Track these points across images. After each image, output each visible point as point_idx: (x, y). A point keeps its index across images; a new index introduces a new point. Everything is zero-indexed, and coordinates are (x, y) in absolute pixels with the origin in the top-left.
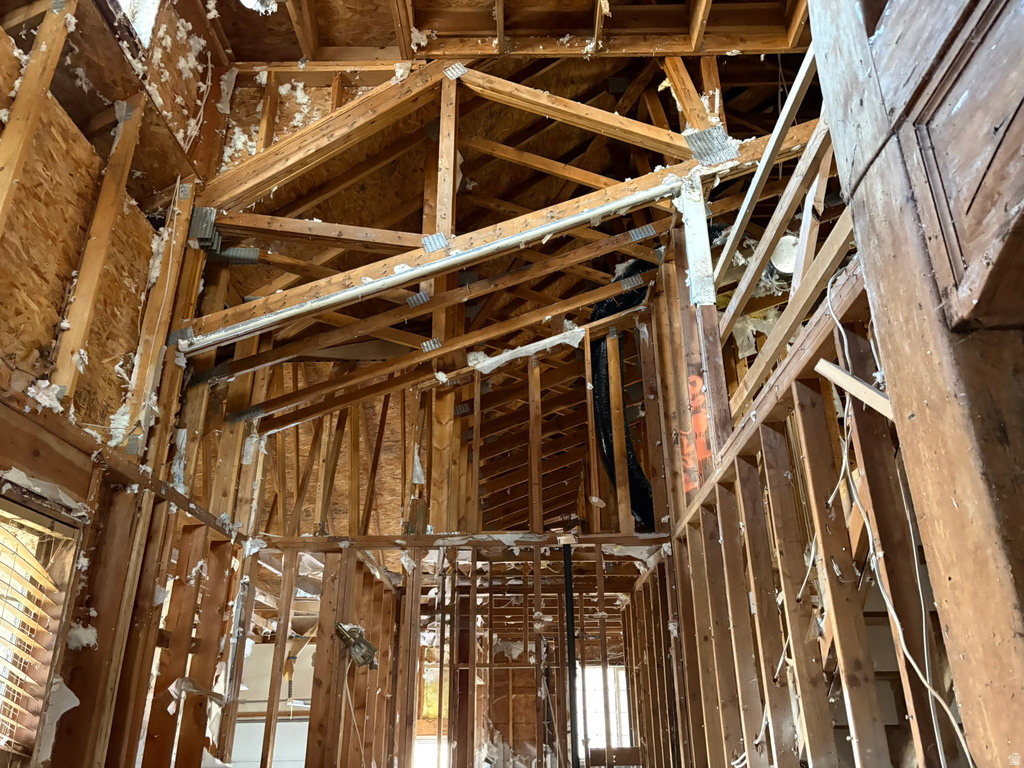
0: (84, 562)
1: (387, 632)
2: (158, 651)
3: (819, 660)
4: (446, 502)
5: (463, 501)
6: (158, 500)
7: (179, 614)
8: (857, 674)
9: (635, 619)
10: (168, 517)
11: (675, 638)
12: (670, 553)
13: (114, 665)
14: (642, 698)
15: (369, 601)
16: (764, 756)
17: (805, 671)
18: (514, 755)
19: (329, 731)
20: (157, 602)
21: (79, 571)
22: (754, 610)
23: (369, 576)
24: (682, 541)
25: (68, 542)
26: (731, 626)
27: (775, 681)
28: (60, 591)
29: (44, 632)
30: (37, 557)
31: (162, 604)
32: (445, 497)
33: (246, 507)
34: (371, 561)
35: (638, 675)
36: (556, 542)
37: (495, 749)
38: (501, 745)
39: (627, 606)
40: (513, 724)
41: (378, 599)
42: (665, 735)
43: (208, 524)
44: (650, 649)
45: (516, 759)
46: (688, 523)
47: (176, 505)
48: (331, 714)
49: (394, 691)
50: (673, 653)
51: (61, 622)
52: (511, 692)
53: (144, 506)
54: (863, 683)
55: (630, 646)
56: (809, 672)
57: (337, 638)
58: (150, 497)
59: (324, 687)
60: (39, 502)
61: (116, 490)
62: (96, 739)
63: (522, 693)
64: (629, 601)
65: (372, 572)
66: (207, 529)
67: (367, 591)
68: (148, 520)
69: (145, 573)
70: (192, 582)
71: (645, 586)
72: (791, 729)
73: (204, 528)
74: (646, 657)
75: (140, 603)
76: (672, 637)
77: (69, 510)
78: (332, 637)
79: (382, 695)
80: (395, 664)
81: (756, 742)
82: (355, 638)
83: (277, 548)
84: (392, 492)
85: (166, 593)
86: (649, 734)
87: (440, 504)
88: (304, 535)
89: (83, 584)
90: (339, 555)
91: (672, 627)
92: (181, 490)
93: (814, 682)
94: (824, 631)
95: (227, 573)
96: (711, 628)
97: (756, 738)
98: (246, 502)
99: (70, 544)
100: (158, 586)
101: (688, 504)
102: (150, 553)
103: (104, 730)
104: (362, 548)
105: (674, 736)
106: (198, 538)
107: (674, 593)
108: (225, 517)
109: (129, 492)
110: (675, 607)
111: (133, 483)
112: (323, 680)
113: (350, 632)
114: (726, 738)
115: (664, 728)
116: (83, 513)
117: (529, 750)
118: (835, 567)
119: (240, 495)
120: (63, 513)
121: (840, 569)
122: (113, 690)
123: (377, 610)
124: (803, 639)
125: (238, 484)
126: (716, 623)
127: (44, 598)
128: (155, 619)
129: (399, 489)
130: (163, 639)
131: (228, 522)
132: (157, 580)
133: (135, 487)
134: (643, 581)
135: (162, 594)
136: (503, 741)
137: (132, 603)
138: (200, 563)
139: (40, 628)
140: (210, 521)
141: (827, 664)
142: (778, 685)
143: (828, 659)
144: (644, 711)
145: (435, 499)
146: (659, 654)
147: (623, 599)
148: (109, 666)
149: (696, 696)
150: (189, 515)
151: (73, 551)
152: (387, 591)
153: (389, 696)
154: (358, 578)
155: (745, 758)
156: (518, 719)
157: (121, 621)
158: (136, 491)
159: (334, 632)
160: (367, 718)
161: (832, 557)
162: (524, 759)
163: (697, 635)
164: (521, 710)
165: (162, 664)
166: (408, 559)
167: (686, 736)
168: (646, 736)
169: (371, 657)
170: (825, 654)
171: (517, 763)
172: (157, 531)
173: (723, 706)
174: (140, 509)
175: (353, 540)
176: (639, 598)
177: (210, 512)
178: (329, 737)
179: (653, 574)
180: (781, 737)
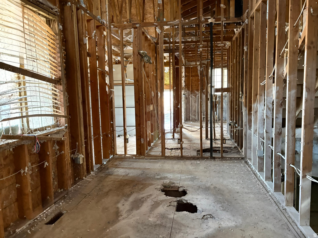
0: (61, 27)
1: (153, 56)
2: (88, 58)
3: (297, 46)
4: (169, 10)
5: (175, 12)
6: (78, 9)
7: (92, 48)
8: (311, 45)
9: (232, 50)
10: (82, 15)
11: (246, 51)
12: (247, 23)
13: (77, 59)
14: (232, 74)
15: (147, 45)
16: (272, 80)
17: (292, 50)
18: (191, 94)
19: (140, 82)
20: (85, 43)
21: (60, 30)
22: (277, 34)
23: (146, 37)
24: (252, 18)
25: (54, 20)
26: (267, 42)
27: (280, 56)
28: (57, 35)
29: (56, 48)
30: (47, 23)
31: (86, 43)
32: (169, 8)
33: (105, 14)
34: (146, 32)
35: (231, 67)
36: (208, 21)
37: (186, 92)
38: (187, 91)
39: (229, 47)
40: (191, 86)
41: (149, 45)
42: (239, 83)
43: (94, 18)
44: (236, 58)
45: (192, 95)
46: (256, 10)
47: (83, 11)
48: (140, 76)
49: (156, 73)
50: (244, 57)
51: (59, 45)
52: (190, 77)
53: (74, 10)
54: (312, 48)
55: (230, 59)
56: (293, 50)
57: (139, 55)
58: (75, 7)
59: (137, 69)
60: (42, 5)
61: (63, 5)
62: (77, 79)
63: (194, 77)
64: (230, 45)
65: (147, 36)
66: (94, 20)
67: (146, 42)
68: (76, 15)
69: (79, 34)
70: (93, 38)
71: (237, 38)
72: (283, 70)
73: (93, 20)
74: (235, 61)
75: (80, 42)
76: (245, 51)
77: (52, 9)
78: (137, 55)
79: (153, 74)
80: (156, 66)
81: (270, 77)
82: (144, 55)
83: (117, 28)
84: (150, 13)
85: (86, 40)
86: (234, 83)
87: (167, 11)
88: (124, 23)
89: (62, 36)
90: (137, 29)
91: (245, 48)
92: (84, 6)
93: (294, 53)
94: (301, 36)
95: (103, 36)
96: (259, 45)
97: (270, 75)
98: (105, 12)
99: (55, 21)
100: (84, 38)
101: (256, 2)
102: (79, 27)
103: (79, 77)
104: (143, 27)
105: (242, 82)
106: (93, 24)
107: (247, 37)
108: (99, 17)
109: (68, 5)
110: (247, 41)
111: (69, 2)
112: (136, 68)
113: (143, 53)
114: (259, 78)
115: (239, 80)
116: (56, 10)
117: (196, 93)
118: (312, 10)
119: (102, 10)
120: (50, 10)
121: (313, 10)
122: (78, 67)
123: (150, 49)
124: (293, 39)
125: (101, 5)
126: (261, 43)
127: (53, 37)
128: (85, 48)
129: (152, 12)
130: (89, 55)
131: (100, 19)
132: (83, 35)
133: (69, 3)
134: (236, 37)
135: (85, 40)
136: (188, 90)
137: (78, 42)
138: (95, 32)
139: (54, 46)
140: (95, 17)
141: (300, 47)
142: (281, 57)
143: (301, 45)
144: (232, 77)
145: (166, 9)
146: (239, 59)
147: (228, 44)
148: (76, 59)
149: (251, 69)
150: (88, 15)
151: (57, 23)
152: (152, 43)
153: (155, 75)
154: (143, 37)
155: (265, 82)
156: (193, 84)
157: (76, 47)
158: (70, 5)
159: (137, 53)
160: (150, 80)
161: (311, 6)
162: (194, 95)
163: (254, 49)
164: (193, 82)
165: (90, 62)
166: (159, 29)
167: (246, 80)
168: (232, 84)
169: (150, 60)
170: (300, 43)
171: (192, 96)
172: (79, 20)
173: (260, 68)
174: (73, 11)
175: (140, 24)
176: (234, 43)
177: (94, 14)
178: (140, 83)
179: (239, 33)
180: (279, 73)
